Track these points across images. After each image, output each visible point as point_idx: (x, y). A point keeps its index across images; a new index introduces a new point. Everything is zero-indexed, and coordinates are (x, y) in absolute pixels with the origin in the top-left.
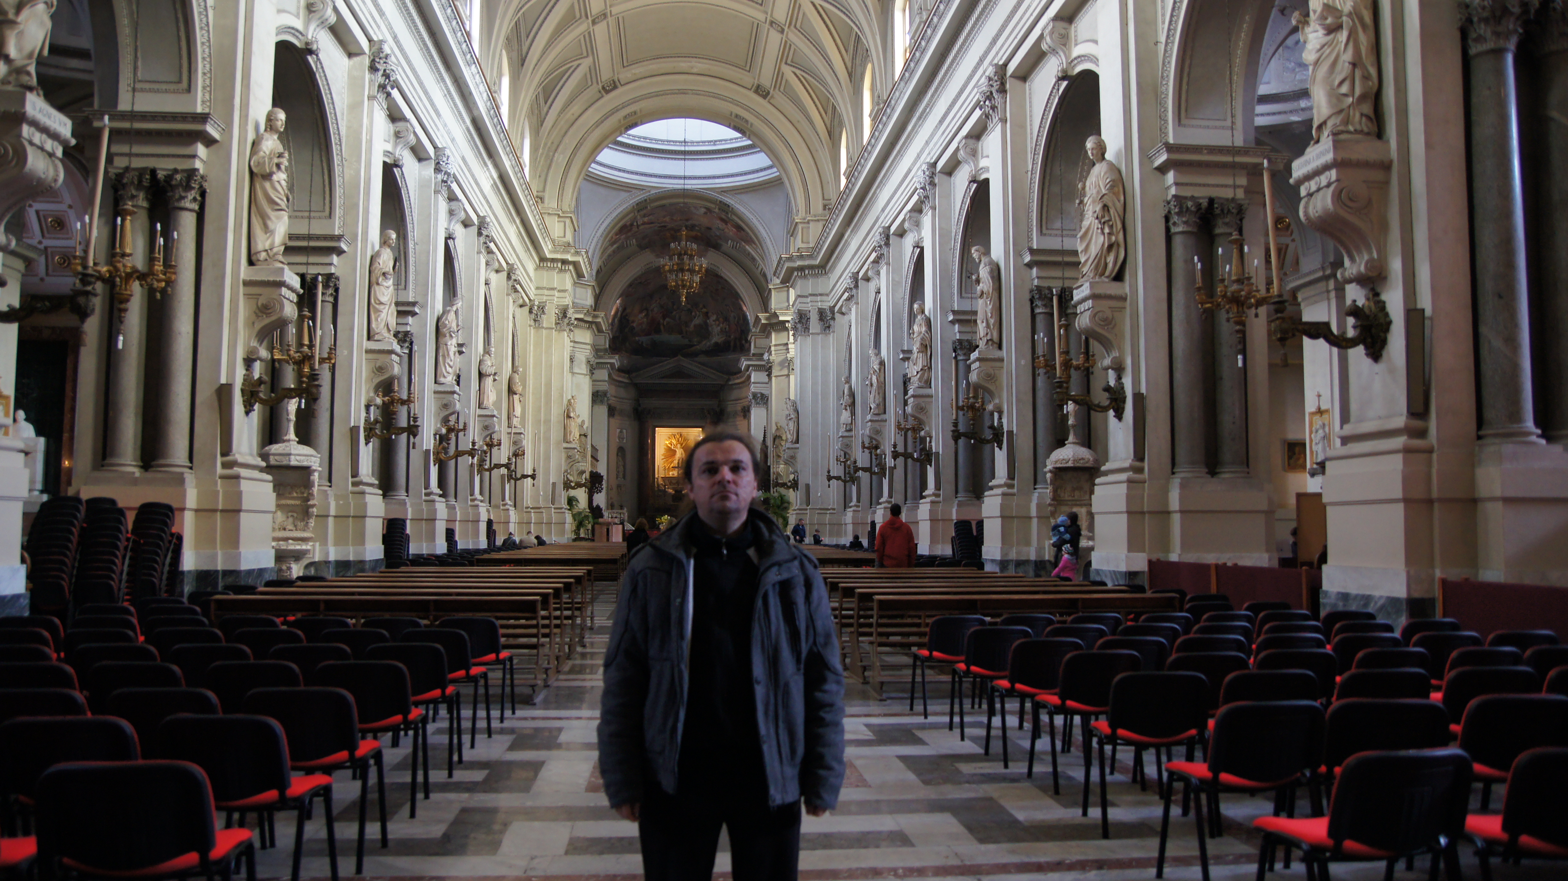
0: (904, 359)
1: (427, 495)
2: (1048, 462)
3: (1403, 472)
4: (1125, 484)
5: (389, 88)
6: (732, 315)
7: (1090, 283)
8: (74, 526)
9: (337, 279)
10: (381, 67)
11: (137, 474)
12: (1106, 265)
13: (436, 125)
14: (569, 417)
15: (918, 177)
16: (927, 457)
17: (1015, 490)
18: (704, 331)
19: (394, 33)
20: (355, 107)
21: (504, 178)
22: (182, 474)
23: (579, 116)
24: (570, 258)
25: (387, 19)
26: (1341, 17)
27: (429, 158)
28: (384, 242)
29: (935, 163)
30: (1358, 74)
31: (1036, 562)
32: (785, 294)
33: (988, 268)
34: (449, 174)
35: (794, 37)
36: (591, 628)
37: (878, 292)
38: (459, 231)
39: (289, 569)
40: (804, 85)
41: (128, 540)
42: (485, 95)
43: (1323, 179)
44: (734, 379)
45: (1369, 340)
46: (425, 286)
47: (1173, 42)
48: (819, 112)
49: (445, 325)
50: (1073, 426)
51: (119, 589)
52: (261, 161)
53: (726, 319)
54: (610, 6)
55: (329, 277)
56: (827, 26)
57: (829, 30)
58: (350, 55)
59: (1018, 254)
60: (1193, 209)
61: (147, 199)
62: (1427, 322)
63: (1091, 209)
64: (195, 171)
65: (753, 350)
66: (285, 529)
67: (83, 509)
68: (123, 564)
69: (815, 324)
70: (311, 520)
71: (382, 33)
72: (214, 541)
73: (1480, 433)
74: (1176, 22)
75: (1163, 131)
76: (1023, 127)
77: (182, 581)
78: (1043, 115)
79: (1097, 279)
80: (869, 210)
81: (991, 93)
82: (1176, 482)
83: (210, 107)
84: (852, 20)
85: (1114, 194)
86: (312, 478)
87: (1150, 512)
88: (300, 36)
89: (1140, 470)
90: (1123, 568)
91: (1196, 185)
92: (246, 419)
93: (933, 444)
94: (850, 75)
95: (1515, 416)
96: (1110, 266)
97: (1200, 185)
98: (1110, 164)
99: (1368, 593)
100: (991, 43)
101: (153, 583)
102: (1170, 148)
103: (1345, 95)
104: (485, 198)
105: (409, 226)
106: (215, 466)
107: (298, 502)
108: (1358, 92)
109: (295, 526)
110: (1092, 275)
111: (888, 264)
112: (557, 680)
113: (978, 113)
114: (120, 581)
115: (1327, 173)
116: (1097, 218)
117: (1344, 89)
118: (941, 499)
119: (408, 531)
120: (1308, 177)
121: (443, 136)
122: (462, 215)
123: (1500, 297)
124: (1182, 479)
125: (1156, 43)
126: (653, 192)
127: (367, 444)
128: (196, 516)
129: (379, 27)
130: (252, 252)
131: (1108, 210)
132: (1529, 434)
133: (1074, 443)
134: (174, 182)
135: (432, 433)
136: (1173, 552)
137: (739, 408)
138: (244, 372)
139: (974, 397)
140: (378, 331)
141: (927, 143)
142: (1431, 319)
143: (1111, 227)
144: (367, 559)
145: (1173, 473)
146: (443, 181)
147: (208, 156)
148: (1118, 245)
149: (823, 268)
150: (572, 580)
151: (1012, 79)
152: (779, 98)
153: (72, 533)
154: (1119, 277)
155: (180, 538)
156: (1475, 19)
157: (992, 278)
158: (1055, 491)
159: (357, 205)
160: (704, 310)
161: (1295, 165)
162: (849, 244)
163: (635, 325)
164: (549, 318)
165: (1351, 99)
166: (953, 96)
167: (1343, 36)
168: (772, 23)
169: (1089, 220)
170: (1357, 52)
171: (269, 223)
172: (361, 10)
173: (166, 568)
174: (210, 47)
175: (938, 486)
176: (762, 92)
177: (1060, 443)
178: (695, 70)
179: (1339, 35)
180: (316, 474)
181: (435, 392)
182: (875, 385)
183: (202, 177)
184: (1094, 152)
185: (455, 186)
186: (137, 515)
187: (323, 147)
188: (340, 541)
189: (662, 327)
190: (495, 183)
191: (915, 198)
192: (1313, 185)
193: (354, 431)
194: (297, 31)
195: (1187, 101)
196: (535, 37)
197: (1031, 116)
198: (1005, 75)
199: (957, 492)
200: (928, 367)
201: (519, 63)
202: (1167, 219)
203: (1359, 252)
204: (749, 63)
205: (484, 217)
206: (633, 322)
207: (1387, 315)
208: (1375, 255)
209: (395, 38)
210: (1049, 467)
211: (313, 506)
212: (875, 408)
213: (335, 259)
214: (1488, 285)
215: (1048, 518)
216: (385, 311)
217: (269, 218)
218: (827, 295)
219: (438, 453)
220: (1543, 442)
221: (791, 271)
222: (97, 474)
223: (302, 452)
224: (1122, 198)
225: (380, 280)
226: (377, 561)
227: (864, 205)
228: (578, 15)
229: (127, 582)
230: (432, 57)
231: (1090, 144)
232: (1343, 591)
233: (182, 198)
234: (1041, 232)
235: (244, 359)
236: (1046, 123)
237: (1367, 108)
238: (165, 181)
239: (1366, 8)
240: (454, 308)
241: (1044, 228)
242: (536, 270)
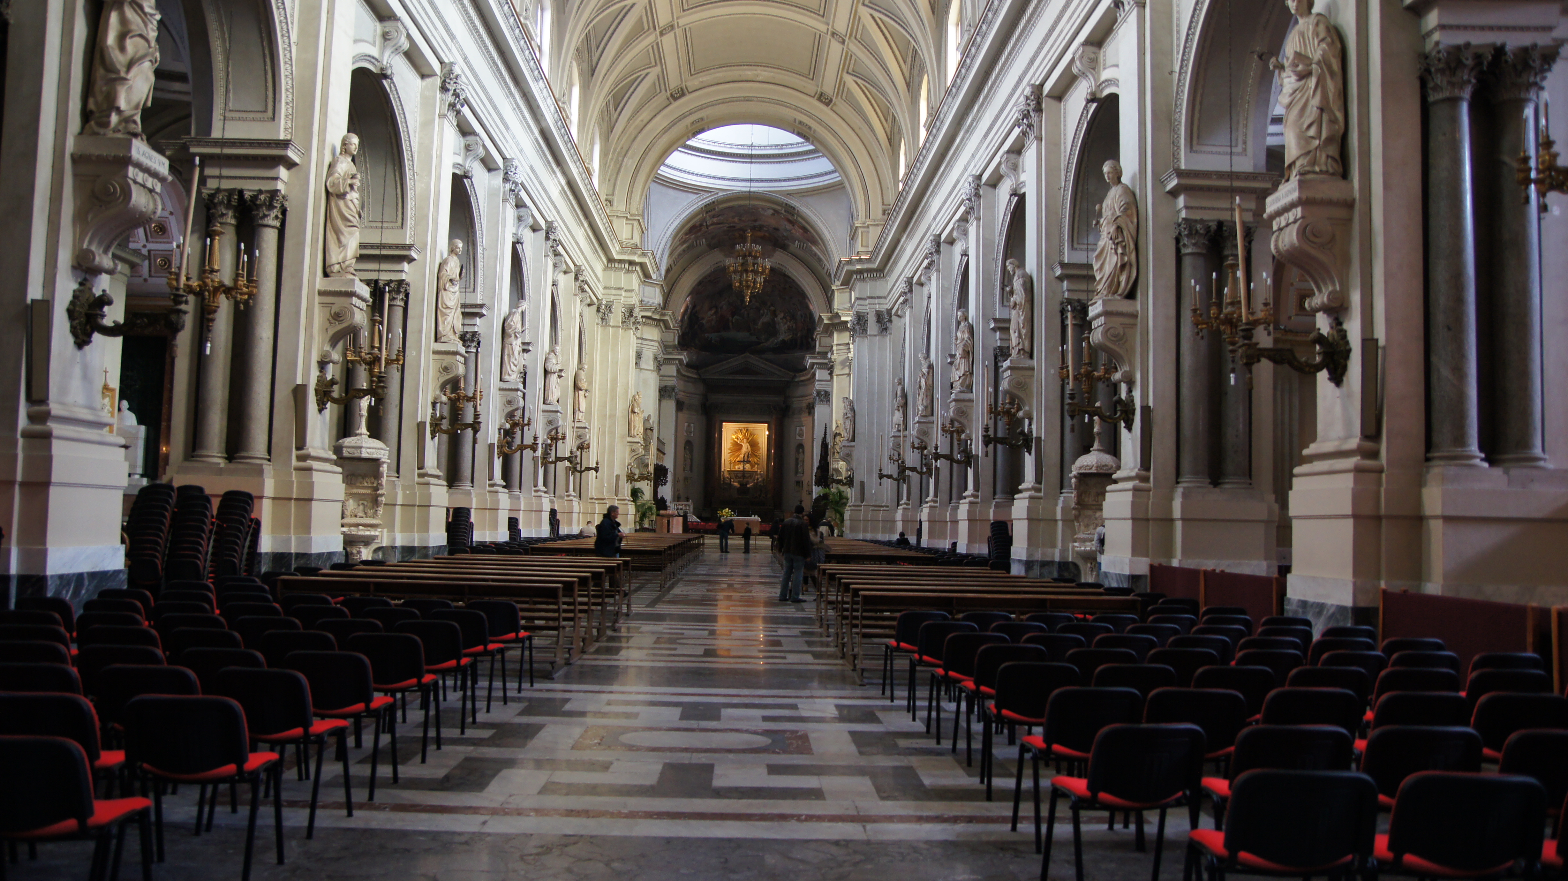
0: (951, 363)
1: (491, 485)
2: (1073, 467)
3: (1353, 489)
4: (1131, 493)
5: (458, 106)
6: (799, 313)
7: (1103, 301)
8: (167, 510)
9: (408, 284)
10: (451, 87)
11: (222, 465)
12: (1119, 283)
13: (505, 138)
14: (633, 412)
15: (965, 189)
16: (968, 459)
17: (1042, 494)
18: (771, 329)
19: (464, 54)
20: (427, 124)
21: (571, 184)
22: (261, 465)
23: (648, 123)
24: (636, 259)
25: (458, 42)
26: (1311, 64)
27: (497, 169)
28: (452, 251)
29: (981, 175)
30: (1325, 117)
31: (1059, 563)
32: (848, 294)
33: (1021, 281)
34: (516, 184)
35: (854, 48)
36: (627, 615)
37: (929, 297)
38: (527, 236)
39: (359, 552)
40: (865, 93)
41: (213, 524)
42: (552, 108)
43: (1291, 216)
44: (800, 376)
45: (1332, 366)
46: (492, 289)
47: (1186, 72)
48: (880, 120)
49: (511, 327)
50: (1099, 434)
51: (205, 567)
52: (336, 181)
53: (793, 318)
54: (678, 18)
55: (401, 282)
56: (886, 38)
57: (888, 41)
58: (423, 76)
59: (1050, 268)
60: (1202, 232)
61: (235, 217)
62: (1380, 351)
63: (1107, 229)
64: (277, 191)
65: (818, 349)
66: (356, 516)
67: (174, 495)
68: (208, 545)
69: (872, 326)
70: (379, 508)
71: (454, 57)
72: (288, 528)
73: (1429, 455)
74: (1189, 53)
75: (1175, 156)
76: (1057, 145)
77: (260, 562)
78: (1075, 134)
79: (1110, 297)
80: (923, 218)
81: (1028, 111)
82: (1179, 491)
83: (291, 133)
84: (909, 33)
85: (1128, 216)
86: (381, 469)
87: (1155, 520)
88: (376, 63)
89: (1146, 479)
90: (1127, 572)
91: (1205, 208)
92: (319, 416)
93: (973, 447)
94: (908, 85)
95: (1460, 440)
96: (1123, 284)
97: (1209, 209)
98: (1126, 188)
99: (1322, 601)
100: (1029, 64)
101: (234, 562)
102: (1180, 174)
103: (1313, 138)
104: (553, 203)
105: (478, 233)
106: (291, 460)
107: (368, 491)
108: (1324, 135)
109: (366, 513)
110: (1105, 293)
111: (938, 271)
112: (580, 659)
113: (1017, 131)
114: (206, 560)
115: (1294, 210)
116: (1111, 239)
117: (1312, 132)
118: (979, 500)
119: (473, 520)
120: (1279, 213)
121: (511, 148)
122: (530, 221)
123: (1449, 329)
124: (1184, 488)
125: (1171, 73)
126: (720, 194)
127: (432, 438)
128: (273, 504)
129: (450, 50)
130: (327, 265)
131: (1122, 232)
132: (1474, 457)
133: (1098, 450)
134: (258, 202)
135: (497, 427)
136: (1175, 557)
137: (804, 405)
138: (318, 373)
139: (1010, 403)
140: (444, 333)
141: (973, 156)
142: (1384, 348)
143: (1124, 248)
144: (431, 545)
145: (1178, 483)
146: (512, 190)
147: (290, 177)
148: (1131, 265)
149: (881, 272)
150: (603, 570)
151: (1049, 100)
152: (842, 106)
153: (165, 517)
154: (1131, 295)
155: (258, 523)
156: (1433, 70)
157: (1025, 290)
158: (1079, 496)
159: (427, 216)
160: (772, 308)
161: (1269, 200)
162: (905, 249)
163: (704, 322)
164: (616, 317)
165: (1317, 142)
166: (996, 112)
167: (1312, 82)
168: (833, 34)
169: (1104, 241)
170: (1325, 97)
171: (342, 238)
172: (433, 35)
173: (246, 550)
174: (292, 79)
175: (976, 488)
176: (824, 99)
177: (1086, 450)
178: (760, 79)
179: (1309, 81)
180: (385, 466)
181: (500, 389)
182: (923, 387)
183: (283, 197)
184: (1111, 176)
185: (523, 194)
186: (221, 502)
187: (397, 162)
188: (407, 527)
189: (730, 324)
190: (563, 189)
191: (962, 209)
192: (1282, 221)
193: (421, 426)
194: (373, 58)
195: (1199, 128)
196: (604, 48)
197: (1065, 135)
198: (1042, 94)
199: (995, 493)
200: (970, 373)
201: (590, 72)
202: (1178, 240)
203: (1325, 284)
204: (813, 71)
205: (552, 222)
206: (703, 319)
207: (1347, 343)
208: (1338, 288)
209: (466, 59)
210: (1074, 473)
211: (382, 495)
212: (923, 411)
213: (406, 266)
214: (1440, 318)
215: (1073, 521)
216: (451, 315)
217: (342, 234)
218: (885, 298)
219: (502, 447)
220: (1486, 465)
221: (850, 274)
222: (187, 464)
223: (372, 445)
224: (1135, 220)
225: (447, 286)
226: (440, 547)
227: (918, 212)
228: (646, 27)
229: (211, 561)
230: (501, 74)
231: (1106, 168)
232: (1303, 598)
233: (265, 216)
234: (1072, 247)
235: (318, 362)
236: (1077, 142)
237: (1333, 150)
238: (251, 201)
239: (1334, 56)
240: (520, 310)
241: (1075, 243)
242: (604, 270)
